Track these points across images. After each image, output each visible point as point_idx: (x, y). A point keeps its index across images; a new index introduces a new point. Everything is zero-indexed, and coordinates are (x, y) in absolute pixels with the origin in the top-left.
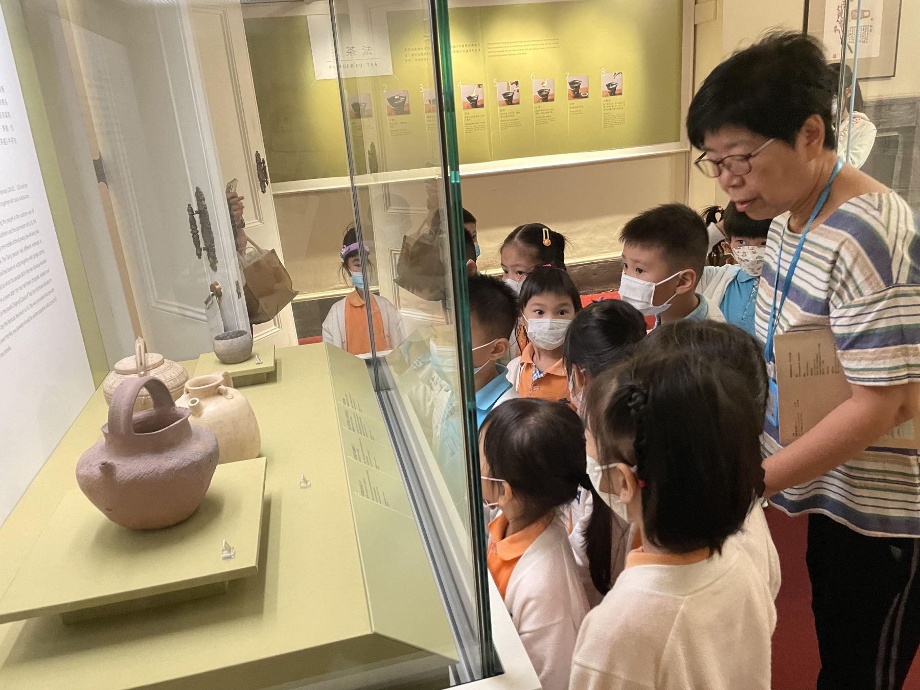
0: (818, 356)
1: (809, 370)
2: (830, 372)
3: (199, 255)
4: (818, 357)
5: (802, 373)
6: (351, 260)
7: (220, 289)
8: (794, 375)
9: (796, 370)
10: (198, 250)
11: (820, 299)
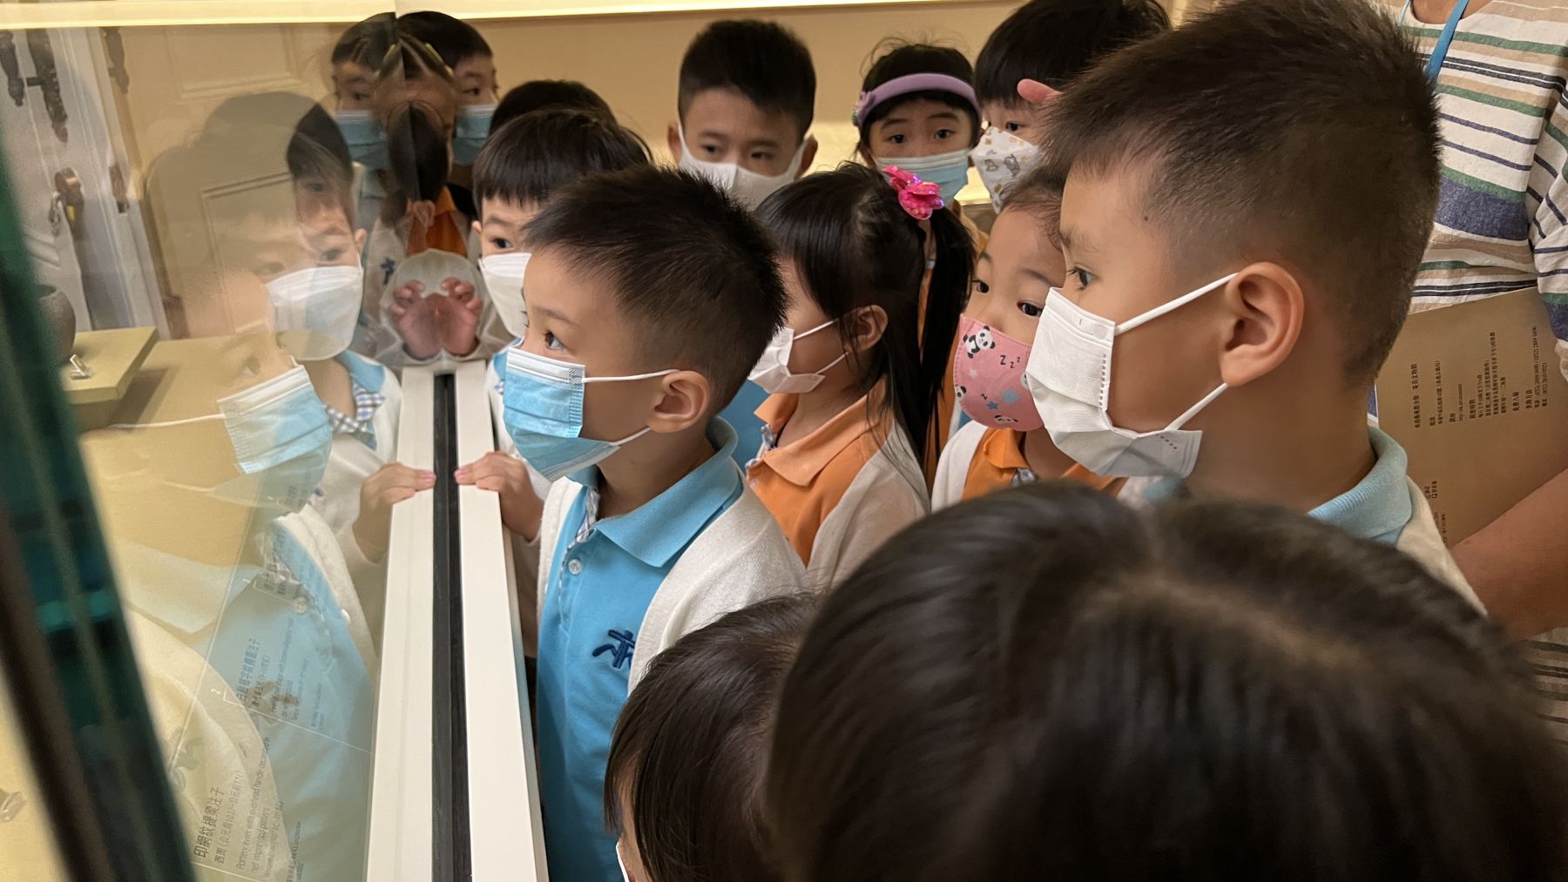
0: (1491, 367)
1: (1466, 402)
2: (1523, 406)
3: (18, 97)
4: (1489, 369)
5: (1446, 414)
6: (877, 129)
7: (77, 185)
8: (1424, 420)
9: (1429, 410)
10: (14, 82)
11: (1505, 190)
